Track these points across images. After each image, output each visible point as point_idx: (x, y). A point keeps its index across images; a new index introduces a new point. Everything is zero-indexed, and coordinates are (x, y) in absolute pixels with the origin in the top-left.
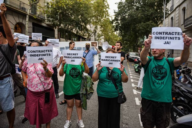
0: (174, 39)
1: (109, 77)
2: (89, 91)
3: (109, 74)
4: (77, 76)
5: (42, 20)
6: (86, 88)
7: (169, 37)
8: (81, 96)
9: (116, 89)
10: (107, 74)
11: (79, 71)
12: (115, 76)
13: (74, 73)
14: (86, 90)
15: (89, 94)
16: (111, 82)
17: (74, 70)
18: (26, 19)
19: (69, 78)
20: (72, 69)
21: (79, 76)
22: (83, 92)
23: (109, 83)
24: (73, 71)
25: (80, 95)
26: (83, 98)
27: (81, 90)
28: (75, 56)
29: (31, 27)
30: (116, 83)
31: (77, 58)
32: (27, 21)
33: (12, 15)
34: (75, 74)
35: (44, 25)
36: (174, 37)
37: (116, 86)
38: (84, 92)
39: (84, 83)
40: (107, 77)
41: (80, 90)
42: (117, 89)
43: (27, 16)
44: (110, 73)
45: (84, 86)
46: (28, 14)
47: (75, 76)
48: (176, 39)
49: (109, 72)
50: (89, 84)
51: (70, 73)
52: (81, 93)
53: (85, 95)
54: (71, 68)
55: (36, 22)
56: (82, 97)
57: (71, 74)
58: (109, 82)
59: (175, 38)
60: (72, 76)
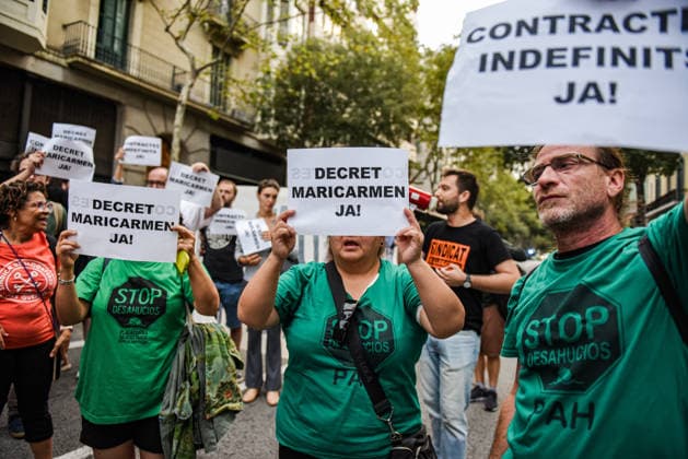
0: (647, 63)
1: (341, 344)
2: (216, 407)
3: (338, 324)
4: (147, 320)
5: (244, 129)
6: (196, 387)
7: (601, 51)
8: (164, 431)
9: (380, 414)
10: (329, 325)
11: (164, 293)
12: (371, 339)
13: (136, 303)
14: (198, 400)
15: (211, 420)
16: (350, 374)
17: (134, 292)
18: (173, 119)
19: (105, 327)
20: (124, 286)
21: (160, 321)
22: (176, 410)
23: (336, 377)
24: (129, 295)
25: (162, 428)
26: (175, 442)
27: (169, 396)
28: (136, 216)
29: (203, 150)
30: (376, 376)
31: (147, 225)
32: (178, 126)
33: (144, 109)
34: (136, 310)
35: (249, 142)
36: (647, 52)
37: (377, 395)
38: (185, 409)
39: (187, 360)
40: (326, 343)
41: (160, 399)
42: (382, 411)
43: (179, 108)
44: (342, 323)
45: (186, 377)
46: (180, 102)
47: (139, 322)
48: (669, 64)
49: (340, 316)
50: (214, 366)
51: (111, 304)
52: (167, 412)
53: (186, 423)
54: (124, 280)
55: (222, 133)
56: (170, 438)
57: (118, 311)
58: (337, 369)
59: (658, 59)
60: (122, 319)
